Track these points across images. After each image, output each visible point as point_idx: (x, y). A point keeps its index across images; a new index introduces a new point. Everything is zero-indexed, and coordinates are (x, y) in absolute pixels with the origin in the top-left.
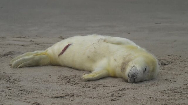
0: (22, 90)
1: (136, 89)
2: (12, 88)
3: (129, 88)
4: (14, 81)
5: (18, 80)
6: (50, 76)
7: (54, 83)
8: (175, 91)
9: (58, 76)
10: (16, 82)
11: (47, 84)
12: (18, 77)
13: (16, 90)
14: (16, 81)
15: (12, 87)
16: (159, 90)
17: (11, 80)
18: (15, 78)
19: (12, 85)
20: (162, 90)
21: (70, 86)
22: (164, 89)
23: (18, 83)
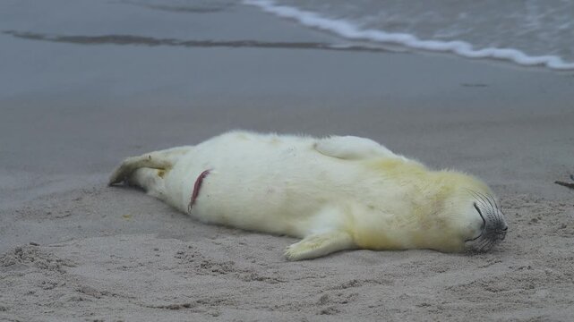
0: (81, 289)
1: (388, 283)
2: (55, 285)
3: (367, 281)
4: (60, 266)
5: (70, 263)
6: (156, 250)
7: (166, 268)
8: (491, 286)
9: (177, 251)
10: (64, 268)
11: (148, 271)
12: (70, 255)
13: (65, 288)
14: (65, 265)
15: (54, 281)
16: (450, 285)
17: (53, 263)
18: (63, 257)
19: (53, 277)
20: (456, 284)
21: (209, 277)
22: (462, 283)
23: (70, 271)
